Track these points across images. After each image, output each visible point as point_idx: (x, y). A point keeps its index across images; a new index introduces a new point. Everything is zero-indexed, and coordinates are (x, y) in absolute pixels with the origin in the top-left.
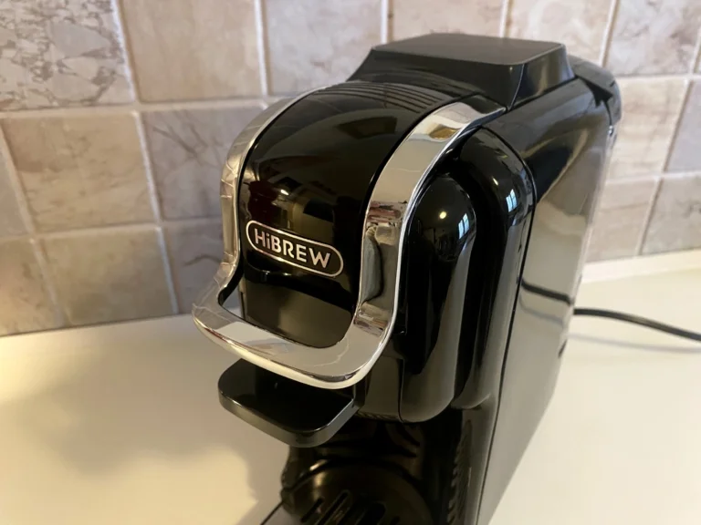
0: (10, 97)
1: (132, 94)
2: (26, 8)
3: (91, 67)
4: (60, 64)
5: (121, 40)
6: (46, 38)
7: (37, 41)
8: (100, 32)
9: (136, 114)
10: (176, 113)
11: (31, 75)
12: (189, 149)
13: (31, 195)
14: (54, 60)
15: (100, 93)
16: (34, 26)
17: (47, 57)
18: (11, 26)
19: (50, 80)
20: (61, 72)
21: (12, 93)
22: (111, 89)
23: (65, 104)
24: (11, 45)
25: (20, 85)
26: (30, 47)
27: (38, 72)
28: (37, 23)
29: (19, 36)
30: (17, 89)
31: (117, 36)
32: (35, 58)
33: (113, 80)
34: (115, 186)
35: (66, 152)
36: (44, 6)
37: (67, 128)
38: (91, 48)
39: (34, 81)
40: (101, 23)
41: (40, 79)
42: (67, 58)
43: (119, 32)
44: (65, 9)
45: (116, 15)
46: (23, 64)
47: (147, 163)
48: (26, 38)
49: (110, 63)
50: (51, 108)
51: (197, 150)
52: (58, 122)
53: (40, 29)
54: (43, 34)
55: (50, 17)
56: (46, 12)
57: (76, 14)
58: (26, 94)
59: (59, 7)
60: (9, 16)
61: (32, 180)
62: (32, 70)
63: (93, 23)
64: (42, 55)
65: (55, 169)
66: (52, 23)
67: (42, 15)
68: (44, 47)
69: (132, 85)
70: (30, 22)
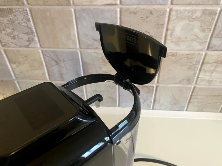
0: (5, 44)
1: (38, 45)
2: (6, 20)
3: (26, 37)
4: (17, 36)
5: (34, 30)
6: (13, 28)
7: (11, 29)
8: (28, 27)
9: (40, 51)
10: (51, 51)
11: (10, 38)
12: (56, 62)
13: (14, 70)
14: (16, 34)
15: (29, 45)
16: (9, 25)
17: (14, 33)
18: (3, 25)
19: (15, 40)
20: (18, 38)
21: (6, 43)
22: (32, 44)
23: (20, 46)
24: (4, 30)
25: (8, 41)
26: (9, 31)
27: (12, 37)
28: (10, 24)
29: (6, 28)
30: (7, 42)
31: (33, 29)
32: (11, 34)
33: (33, 41)
34: (36, 70)
35: (22, 59)
36: (12, 19)
37: (21, 53)
38: (26, 32)
39: (11, 40)
40: (28, 25)
41: (13, 40)
42: (19, 34)
43: (33, 27)
44: (17, 20)
45: (32, 22)
46: (8, 35)
47: (44, 64)
48: (8, 28)
49: (31, 36)
50: (16, 47)
51: (59, 62)
52: (19, 51)
53: (11, 26)
54: (12, 27)
55: (14, 23)
56: (12, 21)
57: (21, 22)
58: (10, 43)
59: (15, 20)
60: (3, 22)
61: (14, 66)
62: (10, 37)
63: (25, 25)
64: (12, 33)
65: (20, 64)
66: (14, 24)
67: (11, 22)
68: (13, 31)
69: (38, 42)
70: (8, 24)
